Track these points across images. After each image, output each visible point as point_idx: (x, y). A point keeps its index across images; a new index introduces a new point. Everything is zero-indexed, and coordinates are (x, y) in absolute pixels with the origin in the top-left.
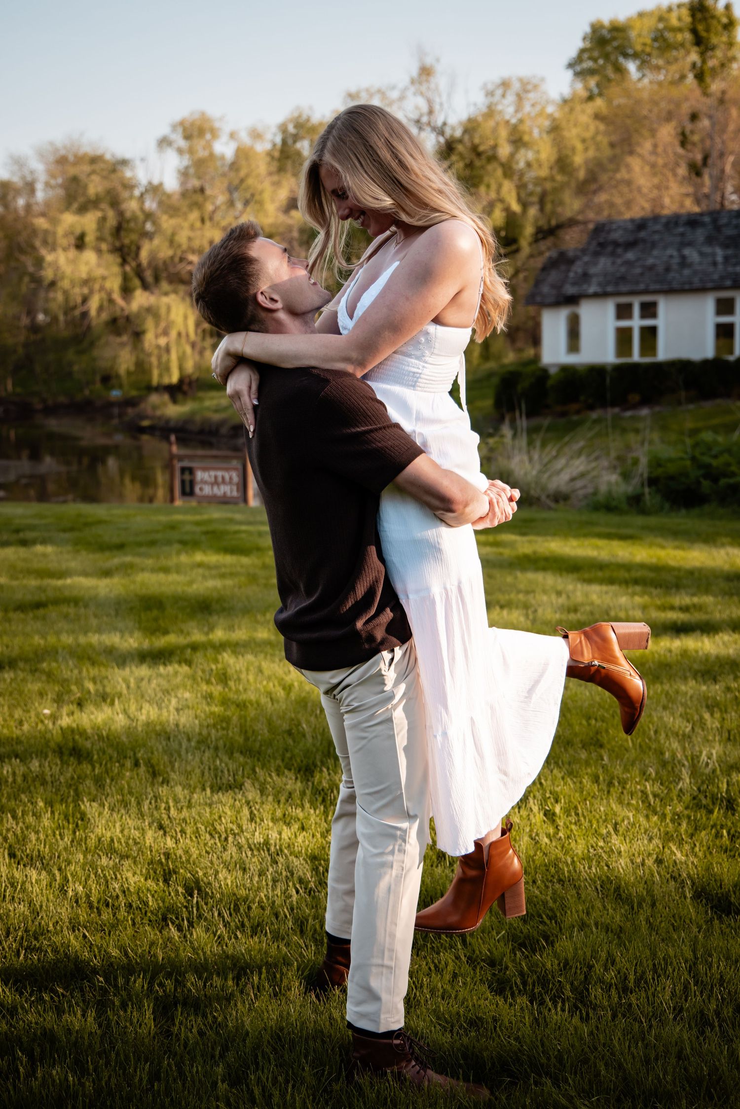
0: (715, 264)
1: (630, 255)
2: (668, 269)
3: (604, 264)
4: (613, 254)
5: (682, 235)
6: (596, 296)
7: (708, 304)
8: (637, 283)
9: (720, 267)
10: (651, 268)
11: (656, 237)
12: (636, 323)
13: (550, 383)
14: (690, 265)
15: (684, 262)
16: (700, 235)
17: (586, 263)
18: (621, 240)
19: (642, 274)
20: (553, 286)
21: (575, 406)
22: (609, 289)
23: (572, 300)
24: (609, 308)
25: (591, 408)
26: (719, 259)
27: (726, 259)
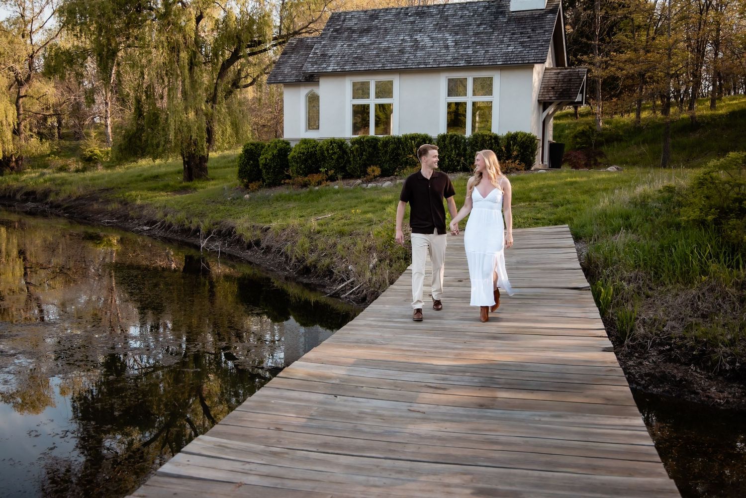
0: (447, 47)
1: (365, 40)
2: (402, 52)
3: (340, 46)
4: (349, 38)
5: (413, 23)
6: (334, 74)
7: (441, 82)
8: (374, 63)
9: (452, 50)
10: (386, 50)
11: (388, 25)
12: (372, 102)
13: (291, 155)
14: (423, 48)
15: (416, 46)
16: (429, 23)
17: (324, 46)
18: (356, 28)
19: (378, 55)
20: (292, 68)
21: (316, 177)
22: (347, 68)
23: (311, 79)
24: (346, 86)
25: (332, 179)
26: (450, 43)
27: (456, 43)
